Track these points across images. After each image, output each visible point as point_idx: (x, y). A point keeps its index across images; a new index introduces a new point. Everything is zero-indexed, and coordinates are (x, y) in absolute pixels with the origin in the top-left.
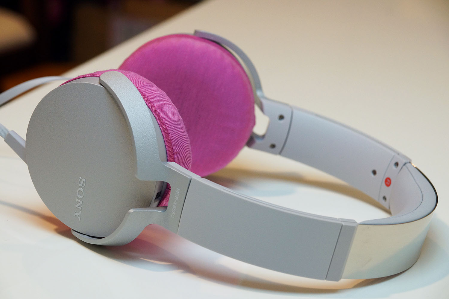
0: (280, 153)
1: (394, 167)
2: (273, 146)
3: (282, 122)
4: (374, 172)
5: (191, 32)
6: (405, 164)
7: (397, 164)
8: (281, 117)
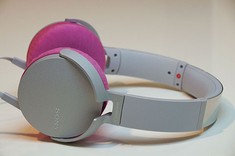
0: (117, 74)
1: (180, 69)
2: (113, 71)
3: (116, 57)
4: (169, 73)
5: (64, 20)
6: (186, 66)
7: (182, 67)
8: (116, 55)
